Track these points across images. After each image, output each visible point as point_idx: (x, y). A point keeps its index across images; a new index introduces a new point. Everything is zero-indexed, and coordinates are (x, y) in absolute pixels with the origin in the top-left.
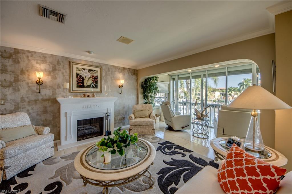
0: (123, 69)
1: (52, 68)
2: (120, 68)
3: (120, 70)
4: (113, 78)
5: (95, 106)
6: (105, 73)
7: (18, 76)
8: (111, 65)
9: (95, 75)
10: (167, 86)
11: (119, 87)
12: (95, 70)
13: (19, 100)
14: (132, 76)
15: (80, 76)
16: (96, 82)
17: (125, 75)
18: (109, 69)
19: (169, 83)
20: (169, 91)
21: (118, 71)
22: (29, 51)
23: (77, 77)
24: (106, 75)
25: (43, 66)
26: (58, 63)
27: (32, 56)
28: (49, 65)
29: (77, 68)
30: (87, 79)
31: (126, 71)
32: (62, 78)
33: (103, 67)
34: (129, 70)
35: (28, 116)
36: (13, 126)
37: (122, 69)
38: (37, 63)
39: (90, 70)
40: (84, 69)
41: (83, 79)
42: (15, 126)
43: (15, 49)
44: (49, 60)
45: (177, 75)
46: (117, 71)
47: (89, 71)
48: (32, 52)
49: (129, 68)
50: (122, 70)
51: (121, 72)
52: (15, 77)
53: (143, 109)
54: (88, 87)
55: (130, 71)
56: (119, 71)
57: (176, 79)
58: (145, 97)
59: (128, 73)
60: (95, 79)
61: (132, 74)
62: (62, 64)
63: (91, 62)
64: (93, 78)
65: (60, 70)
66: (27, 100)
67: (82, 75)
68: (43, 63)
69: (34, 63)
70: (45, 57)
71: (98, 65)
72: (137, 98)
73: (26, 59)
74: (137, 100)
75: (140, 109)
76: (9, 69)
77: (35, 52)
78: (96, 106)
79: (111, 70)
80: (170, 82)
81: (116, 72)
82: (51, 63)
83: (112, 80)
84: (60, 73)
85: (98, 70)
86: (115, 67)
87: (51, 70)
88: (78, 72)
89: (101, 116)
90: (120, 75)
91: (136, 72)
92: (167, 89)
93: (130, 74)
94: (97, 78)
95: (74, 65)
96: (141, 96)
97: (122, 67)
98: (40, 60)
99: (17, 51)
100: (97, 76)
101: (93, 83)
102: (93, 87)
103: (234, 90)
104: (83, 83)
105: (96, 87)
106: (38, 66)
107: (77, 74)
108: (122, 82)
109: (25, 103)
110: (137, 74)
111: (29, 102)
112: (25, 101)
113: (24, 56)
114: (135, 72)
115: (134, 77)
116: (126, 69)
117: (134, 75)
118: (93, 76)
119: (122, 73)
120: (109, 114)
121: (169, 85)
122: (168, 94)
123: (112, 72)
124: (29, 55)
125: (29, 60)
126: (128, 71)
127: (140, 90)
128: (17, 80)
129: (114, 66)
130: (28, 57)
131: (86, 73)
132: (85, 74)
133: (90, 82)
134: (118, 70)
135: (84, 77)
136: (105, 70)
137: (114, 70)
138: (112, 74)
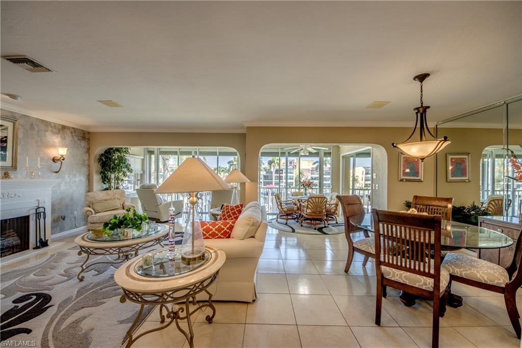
0: (62, 128)
2: (55, 126)
3: (55, 128)
4: (39, 143)
5: (13, 195)
6: (24, 133)
8: (37, 119)
10: (139, 162)
11: (54, 160)
14: (79, 142)
17: (65, 138)
18: (32, 125)
19: (142, 157)
20: (143, 169)
21: (51, 131)
24: (26, 137)
31: (68, 132)
33: (20, 121)
34: (73, 130)
37: (60, 127)
46: (49, 132)
49: (73, 128)
50: (59, 130)
51: (58, 133)
53: (108, 197)
55: (75, 132)
56: (54, 130)
57: (156, 152)
58: (105, 179)
59: (73, 136)
60: (2, 143)
61: (80, 138)
71: (10, 115)
72: (87, 181)
74: (88, 184)
78: (15, 195)
79: (37, 128)
80: (144, 156)
81: (47, 133)
83: (38, 146)
85: (9, 125)
86: (46, 124)
90: (56, 139)
91: (87, 136)
92: (139, 167)
93: (76, 138)
94: (6, 141)
96: (96, 178)
97: (60, 125)
100: (6, 137)
103: (223, 171)
108: (62, 151)
110: (89, 139)
114: (85, 136)
115: (83, 144)
116: (69, 128)
117: (83, 140)
119: (59, 136)
120: (42, 210)
121: (143, 160)
122: (141, 175)
123: (38, 131)
126: (72, 133)
127: (96, 167)
129: (43, 121)
134: (51, 129)
136: (23, 126)
137: (42, 127)
138: (38, 135)
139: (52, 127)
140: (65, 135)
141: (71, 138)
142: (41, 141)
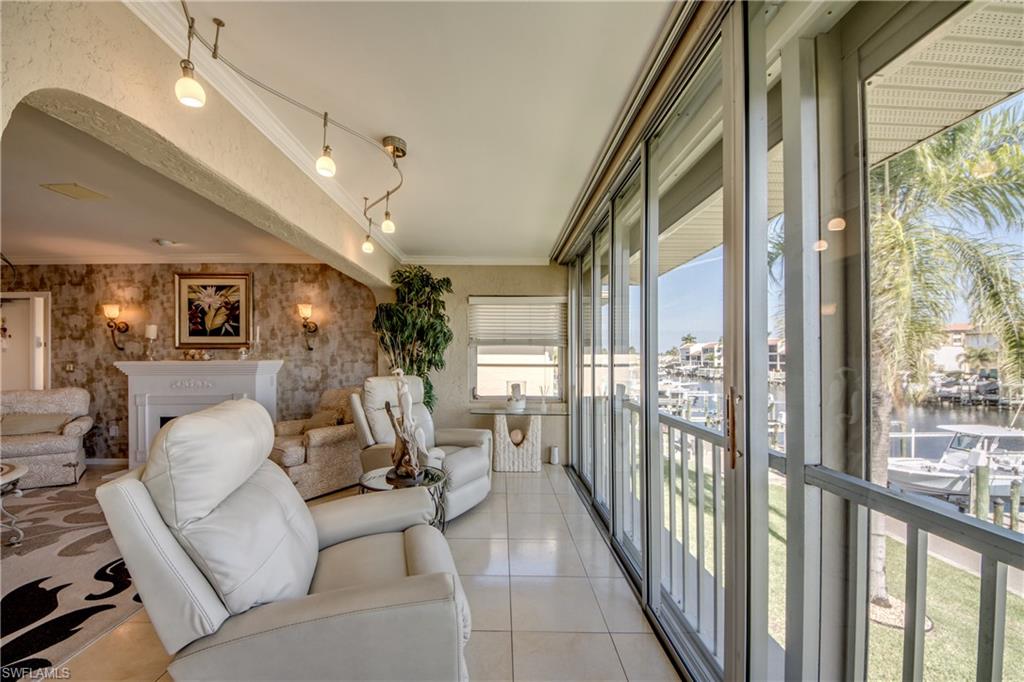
1: (142, 294)
2: (308, 269)
3: (309, 273)
4: (285, 304)
6: (262, 290)
7: (92, 317)
8: (279, 265)
9: (232, 299)
11: (307, 328)
12: (232, 287)
13: (92, 364)
15: (197, 306)
16: (236, 319)
18: (272, 277)
21: (303, 279)
22: (107, 266)
23: (190, 308)
24: (265, 296)
25: (128, 293)
26: (155, 281)
27: (111, 275)
28: (139, 288)
29: (190, 287)
30: (213, 312)
33: (256, 274)
37: (317, 269)
38: (119, 287)
39: (219, 288)
40: (205, 287)
41: (204, 313)
42: (40, 412)
43: (88, 266)
44: (138, 277)
46: (299, 281)
47: (216, 292)
48: (111, 265)
50: (316, 274)
51: (313, 281)
52: (88, 320)
54: (216, 332)
56: (308, 277)
60: (233, 311)
62: (161, 282)
63: (223, 265)
64: (227, 309)
65: (157, 297)
66: (104, 364)
67: (201, 303)
68: (129, 286)
69: (114, 287)
70: (131, 273)
71: (240, 270)
73: (102, 282)
76: (81, 304)
77: (116, 266)
79: (281, 278)
80: (567, 296)
81: (296, 284)
82: (142, 282)
83: (283, 308)
84: (157, 303)
85: (241, 283)
86: (293, 268)
87: (141, 299)
88: (193, 296)
90: (313, 292)
94: (238, 308)
95: (182, 280)
98: (124, 281)
99: (91, 270)
100: (238, 302)
101: (227, 321)
102: (227, 334)
104: (203, 323)
105: (237, 332)
106: (120, 293)
107: (191, 302)
108: (302, 311)
109: (101, 371)
111: (107, 369)
113: (100, 276)
118: (226, 303)
119: (316, 285)
123: (282, 285)
124: (106, 272)
125: (107, 283)
128: (91, 326)
129: (288, 266)
130: (105, 278)
131: (210, 296)
132: (209, 300)
133: (220, 320)
134: (302, 275)
135: (206, 309)
136: (259, 280)
137: (288, 276)
138: (282, 291)
139: (304, 273)
140: (328, 281)
141: (339, 285)
142: (287, 299)
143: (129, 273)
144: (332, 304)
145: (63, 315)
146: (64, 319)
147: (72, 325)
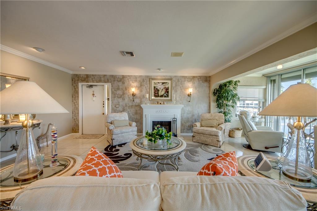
0: (193, 78)
1: (140, 85)
2: (189, 78)
4: (182, 88)
5: (165, 111)
6: (175, 84)
7: (124, 91)
8: (181, 76)
9: (167, 86)
10: (262, 91)
11: (188, 95)
12: (167, 83)
13: (124, 105)
14: (203, 84)
15: (156, 89)
16: (168, 92)
17: (194, 83)
18: (178, 80)
19: (264, 87)
20: (265, 98)
21: (187, 81)
23: (154, 89)
24: (176, 85)
25: (135, 84)
26: (143, 81)
27: (130, 78)
28: (139, 83)
29: (154, 83)
30: (161, 90)
31: (196, 79)
32: (145, 90)
33: (174, 79)
34: (199, 77)
35: (127, 115)
36: (119, 119)
37: (192, 78)
38: (133, 82)
39: (163, 83)
40: (159, 83)
41: (158, 90)
42: (121, 119)
43: (123, 76)
44: (138, 79)
45: (279, 75)
46: (186, 81)
47: (162, 84)
48: (130, 76)
49: (199, 76)
50: (191, 79)
52: (123, 92)
53: (211, 118)
54: (162, 96)
55: (200, 79)
56: (189, 80)
57: (277, 81)
59: (199, 81)
60: (167, 90)
61: (204, 81)
62: (145, 81)
63: (164, 76)
64: (165, 89)
65: (144, 86)
66: (128, 105)
68: (135, 82)
69: (131, 82)
70: (136, 78)
71: (169, 78)
72: (208, 107)
73: (127, 81)
74: (208, 108)
75: (208, 118)
76: (120, 87)
77: (132, 76)
78: (166, 111)
80: (267, 86)
81: (185, 82)
82: (139, 81)
83: (181, 89)
84: (144, 87)
85: (169, 82)
86: (185, 77)
87: (139, 86)
88: (155, 85)
89: (169, 120)
90: (190, 84)
91: (208, 79)
92: (261, 96)
93: (201, 82)
94: (168, 89)
95: (152, 81)
96: (213, 105)
97: (191, 76)
98: (134, 80)
99: (124, 77)
100: (168, 87)
101: (165, 93)
102: (165, 97)
104: (158, 94)
105: (168, 96)
106: (133, 84)
107: (155, 87)
108: (190, 90)
109: (127, 107)
110: (210, 81)
111: (129, 107)
112: (127, 106)
114: (207, 79)
115: (206, 84)
116: (196, 77)
117: (206, 82)
118: (165, 88)
119: (191, 82)
120: (176, 120)
121: (265, 90)
123: (181, 82)
124: (129, 78)
125: (129, 81)
126: (198, 79)
127: (213, 98)
128: (124, 94)
129: (183, 77)
130: (128, 79)
131: (160, 86)
133: (163, 93)
135: (159, 89)
136: (175, 81)
137: (183, 80)
138: (181, 84)
139: (187, 78)
140: (195, 81)
141: (198, 82)
142: (183, 87)
143: (135, 78)
144: (196, 88)
145: (115, 90)
146: (115, 92)
147: (118, 94)
